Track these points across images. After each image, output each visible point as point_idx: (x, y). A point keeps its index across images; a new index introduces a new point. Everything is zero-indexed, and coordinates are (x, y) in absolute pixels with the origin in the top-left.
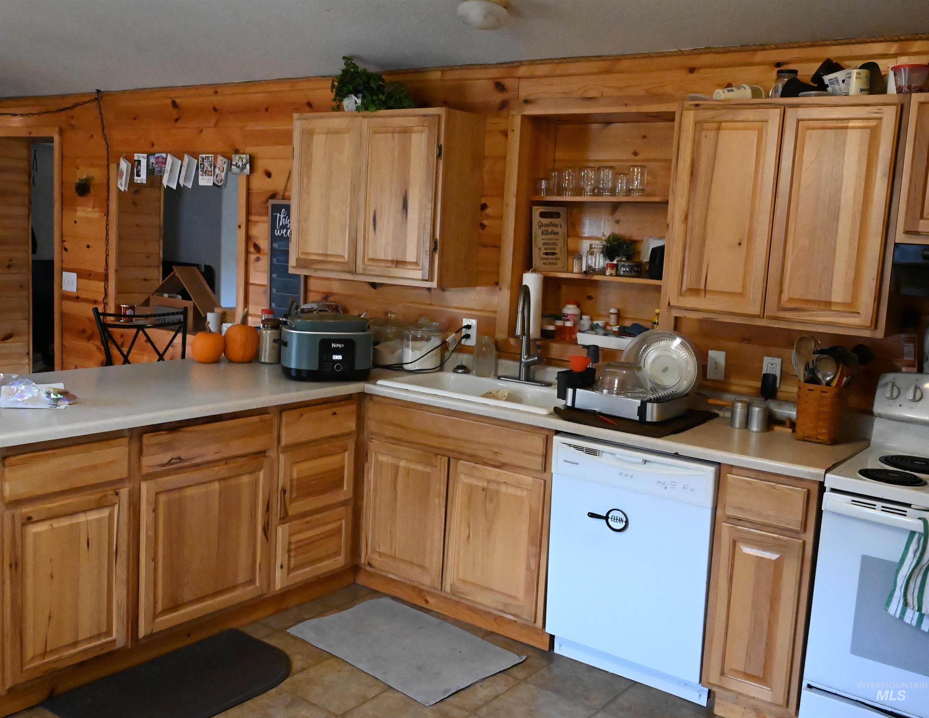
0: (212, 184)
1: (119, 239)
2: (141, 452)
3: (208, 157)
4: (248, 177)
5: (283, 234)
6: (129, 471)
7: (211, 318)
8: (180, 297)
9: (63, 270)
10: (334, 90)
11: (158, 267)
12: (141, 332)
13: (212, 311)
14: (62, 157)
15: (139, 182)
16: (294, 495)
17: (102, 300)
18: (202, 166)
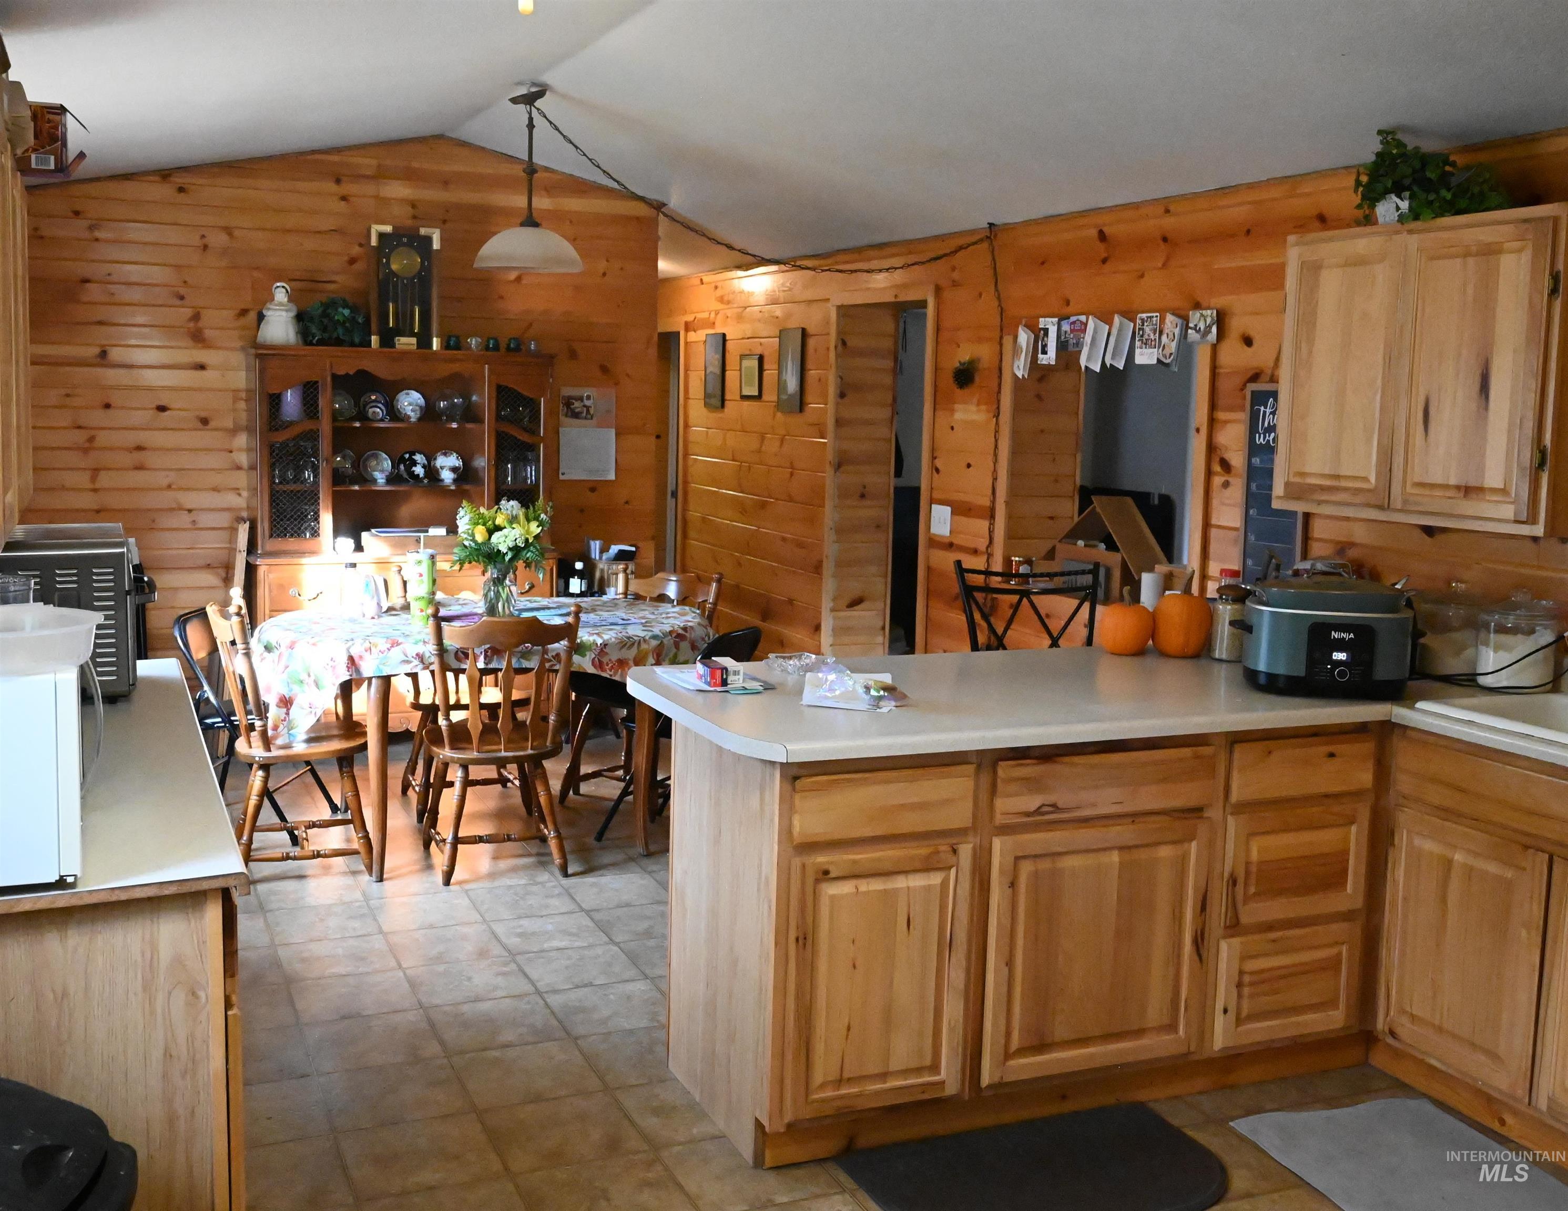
0: (1155, 362)
1: (1013, 453)
2: (993, 791)
3: (1151, 317)
4: (1214, 348)
5: (1269, 441)
6: (975, 816)
7: (1148, 581)
8: (1102, 546)
9: (932, 501)
10: (1361, 189)
11: (1072, 497)
12: (1025, 600)
13: (1151, 570)
14: (938, 330)
15: (1044, 362)
16: (1252, 890)
17: (985, 550)
18: (1141, 332)
